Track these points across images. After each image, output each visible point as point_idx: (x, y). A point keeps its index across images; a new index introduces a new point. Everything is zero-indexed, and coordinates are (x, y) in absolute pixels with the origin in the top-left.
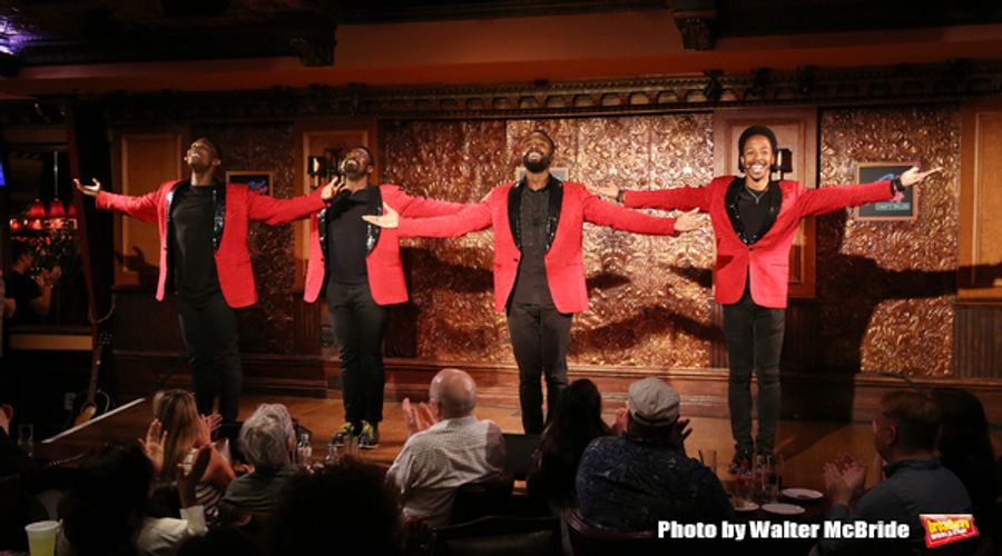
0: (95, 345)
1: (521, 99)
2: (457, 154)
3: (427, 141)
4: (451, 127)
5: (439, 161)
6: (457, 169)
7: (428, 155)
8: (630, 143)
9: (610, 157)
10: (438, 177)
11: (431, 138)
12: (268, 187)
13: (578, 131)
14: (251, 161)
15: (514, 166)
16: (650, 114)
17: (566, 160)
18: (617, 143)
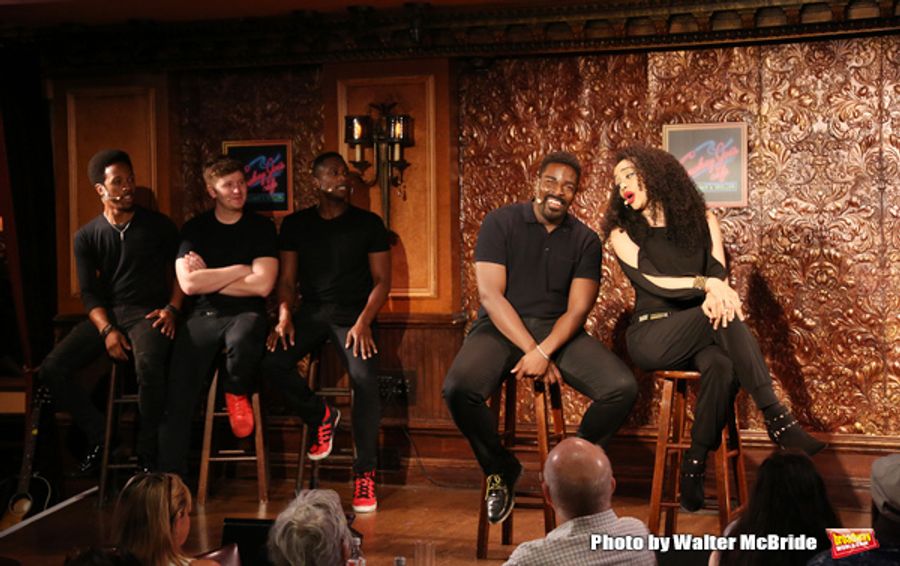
0: (30, 405)
1: (672, 18)
2: (571, 108)
3: (524, 88)
4: (560, 67)
5: (542, 118)
6: (572, 130)
7: (527, 109)
8: (847, 81)
9: (816, 104)
10: (542, 144)
11: (531, 83)
12: (285, 163)
13: (761, 66)
14: (259, 125)
15: (661, 124)
16: (881, 34)
17: (743, 110)
18: (826, 82)
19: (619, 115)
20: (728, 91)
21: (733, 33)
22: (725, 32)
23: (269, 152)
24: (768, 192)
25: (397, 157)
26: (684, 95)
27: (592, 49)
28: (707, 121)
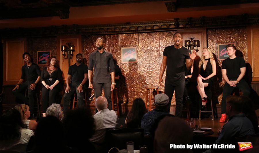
1: (122, 28)
8: (154, 40)
9: (148, 44)
12: (50, 55)
13: (139, 37)
14: (44, 48)
15: (121, 47)
16: (159, 32)
17: (136, 45)
18: (150, 40)
19: (113, 46)
20: (133, 42)
21: (134, 31)
22: (132, 31)
23: (46, 53)
24: (140, 60)
25: (71, 53)
26: (125, 42)
27: (108, 33)
28: (129, 47)
